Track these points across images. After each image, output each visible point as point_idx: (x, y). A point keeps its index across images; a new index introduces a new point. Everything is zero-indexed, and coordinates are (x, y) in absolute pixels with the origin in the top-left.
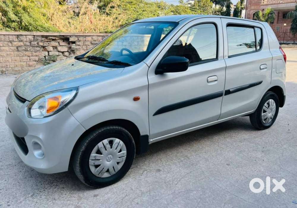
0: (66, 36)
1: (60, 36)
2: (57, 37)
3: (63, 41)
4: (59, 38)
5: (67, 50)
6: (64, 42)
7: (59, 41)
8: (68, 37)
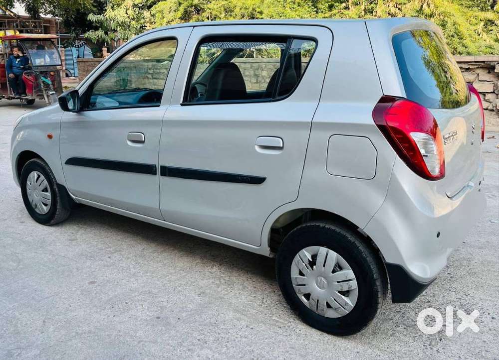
0: (488, 63)
1: (476, 62)
2: (472, 65)
3: (488, 71)
4: (476, 67)
5: (492, 90)
6: (489, 75)
7: (478, 71)
8: (492, 64)
